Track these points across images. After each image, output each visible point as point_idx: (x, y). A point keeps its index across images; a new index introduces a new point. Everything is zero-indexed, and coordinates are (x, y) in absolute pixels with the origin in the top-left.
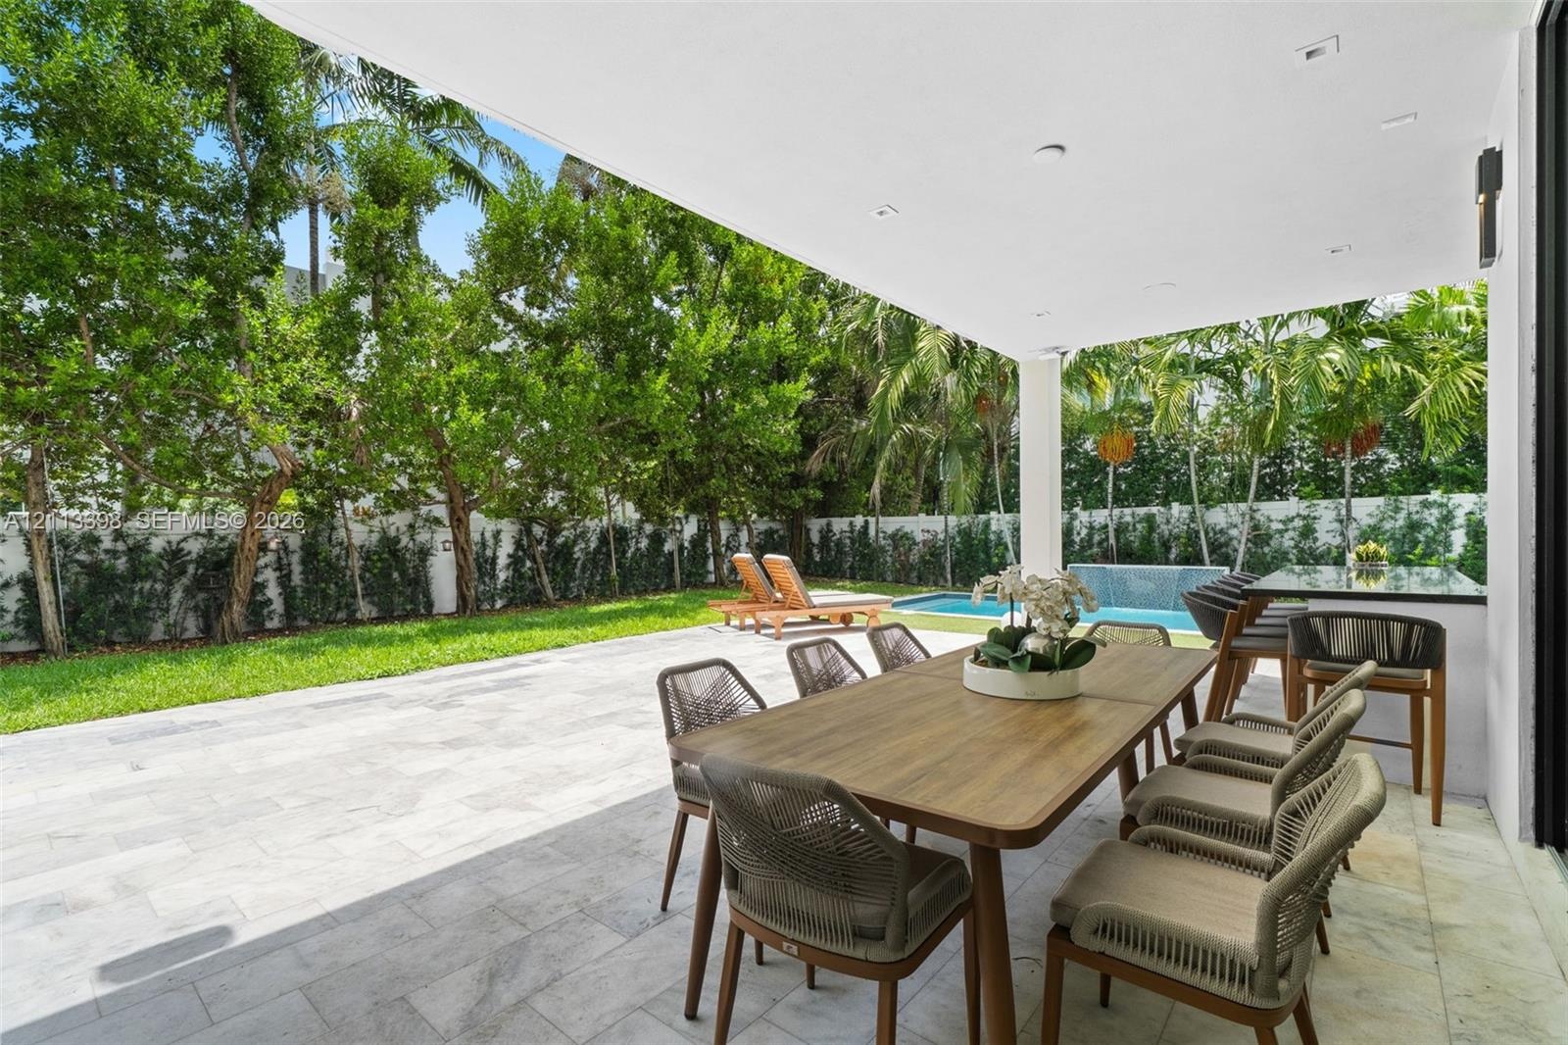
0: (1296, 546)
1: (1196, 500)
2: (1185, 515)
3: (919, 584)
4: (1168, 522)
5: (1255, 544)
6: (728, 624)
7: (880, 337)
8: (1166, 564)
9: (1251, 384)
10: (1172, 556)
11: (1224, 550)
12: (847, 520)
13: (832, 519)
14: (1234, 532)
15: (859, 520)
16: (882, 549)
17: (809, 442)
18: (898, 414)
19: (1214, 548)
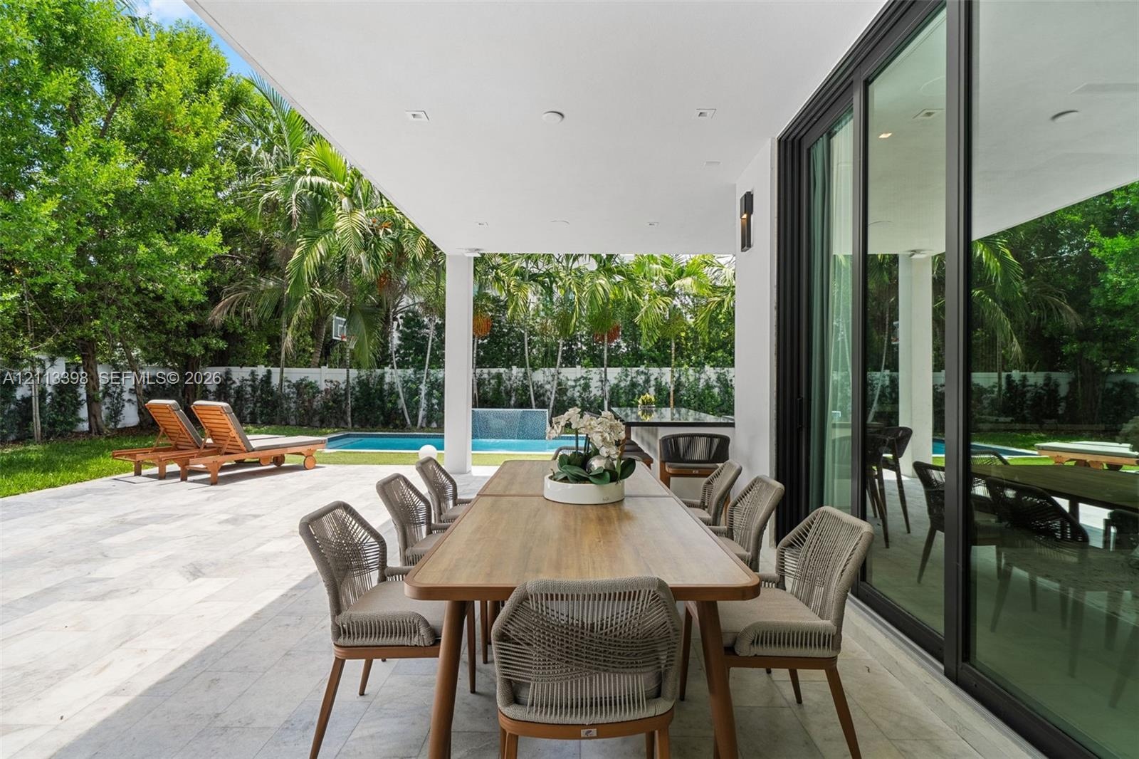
0: (580, 396)
1: (528, 365)
2: (521, 375)
3: (321, 427)
4: (510, 379)
5: (559, 394)
6: (138, 473)
7: (294, 209)
8: (509, 408)
9: (558, 294)
10: (512, 402)
11: (542, 398)
12: (249, 369)
13: (232, 368)
14: (548, 387)
15: (261, 370)
16: (287, 398)
17: (214, 295)
18: (314, 278)
19: (537, 396)
